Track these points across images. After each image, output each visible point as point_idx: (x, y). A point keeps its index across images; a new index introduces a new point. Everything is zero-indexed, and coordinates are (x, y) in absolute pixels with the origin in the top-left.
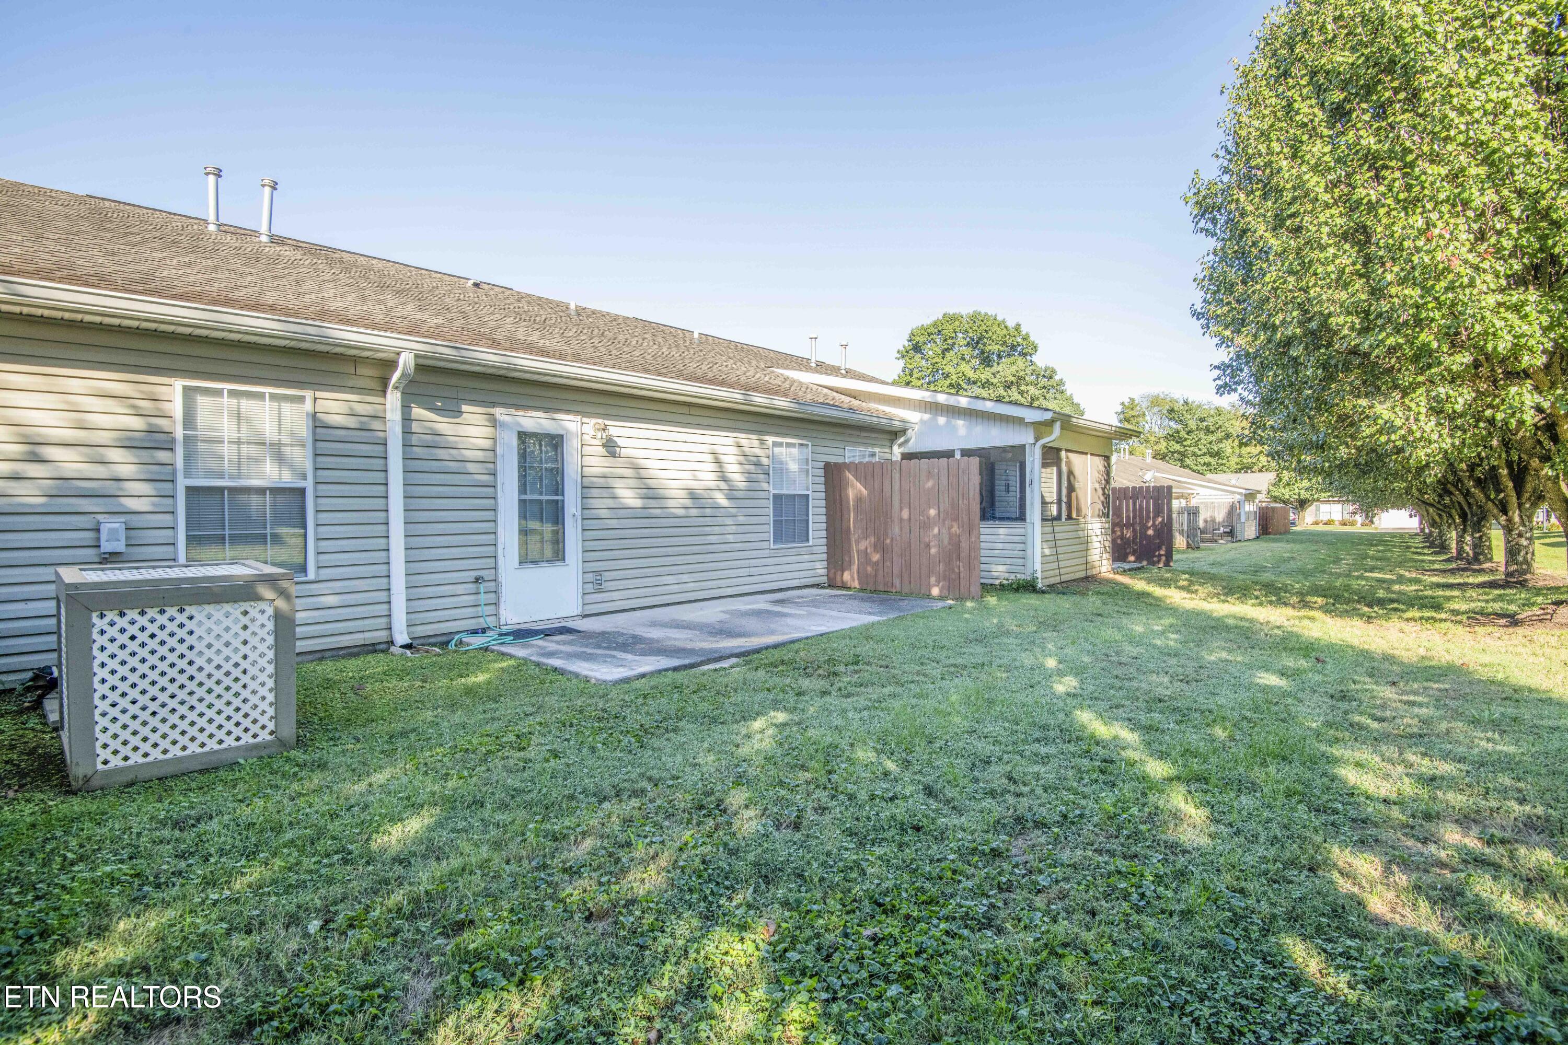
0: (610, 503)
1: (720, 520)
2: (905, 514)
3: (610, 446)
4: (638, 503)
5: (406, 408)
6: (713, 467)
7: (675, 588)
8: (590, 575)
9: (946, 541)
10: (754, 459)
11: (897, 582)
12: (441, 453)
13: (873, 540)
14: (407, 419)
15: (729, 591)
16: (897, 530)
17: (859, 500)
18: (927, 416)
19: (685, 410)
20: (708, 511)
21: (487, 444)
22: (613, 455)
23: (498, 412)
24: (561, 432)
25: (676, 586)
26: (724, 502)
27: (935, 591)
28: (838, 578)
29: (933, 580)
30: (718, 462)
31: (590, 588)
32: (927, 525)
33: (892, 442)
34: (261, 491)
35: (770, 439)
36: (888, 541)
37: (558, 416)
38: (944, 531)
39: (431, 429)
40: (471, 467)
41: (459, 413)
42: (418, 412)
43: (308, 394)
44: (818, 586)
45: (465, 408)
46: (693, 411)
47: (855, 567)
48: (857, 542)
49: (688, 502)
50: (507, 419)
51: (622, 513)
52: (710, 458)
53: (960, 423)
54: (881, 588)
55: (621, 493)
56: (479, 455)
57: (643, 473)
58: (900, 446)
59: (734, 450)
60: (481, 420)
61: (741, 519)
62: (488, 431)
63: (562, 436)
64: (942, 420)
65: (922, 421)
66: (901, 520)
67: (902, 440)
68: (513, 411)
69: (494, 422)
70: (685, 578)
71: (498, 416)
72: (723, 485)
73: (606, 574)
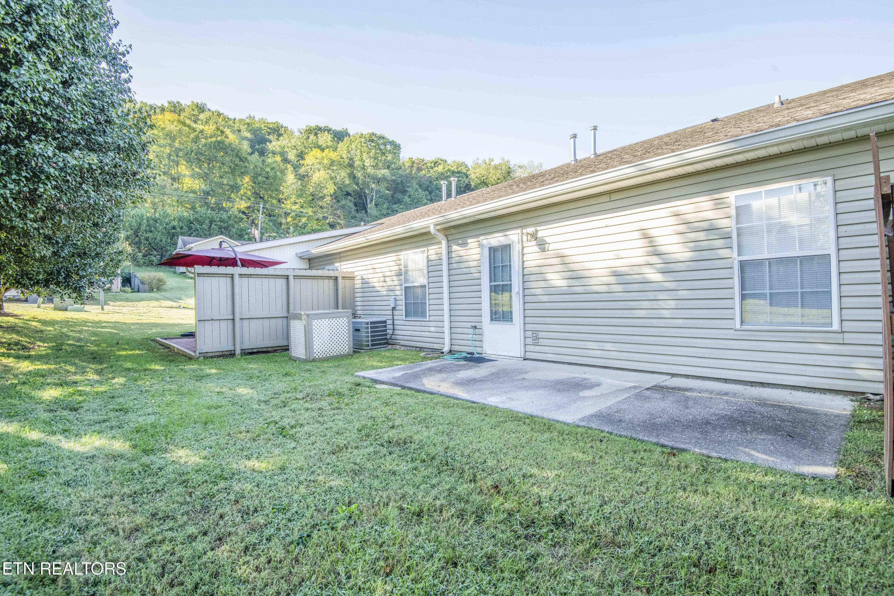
0: (542, 284)
1: (651, 295)
3: (541, 245)
5: (449, 247)
6: (642, 242)
7: (598, 353)
8: (530, 332)
10: (705, 225)
12: (462, 265)
14: (449, 252)
19: (606, 198)
20: (636, 287)
21: (478, 257)
22: (543, 250)
23: (481, 239)
26: (657, 277)
30: (646, 237)
31: (529, 341)
34: (418, 287)
35: (733, 195)
37: (508, 233)
39: (458, 254)
40: (472, 270)
41: (468, 244)
42: (455, 248)
43: (426, 249)
45: (469, 241)
46: (614, 197)
49: (612, 280)
50: (484, 242)
51: (552, 291)
52: (637, 235)
55: (549, 276)
56: (475, 263)
57: (567, 260)
59: (672, 220)
60: (476, 245)
61: (682, 294)
62: (478, 250)
63: (510, 245)
68: (487, 237)
69: (480, 245)
71: (481, 241)
72: (654, 259)
73: (540, 333)
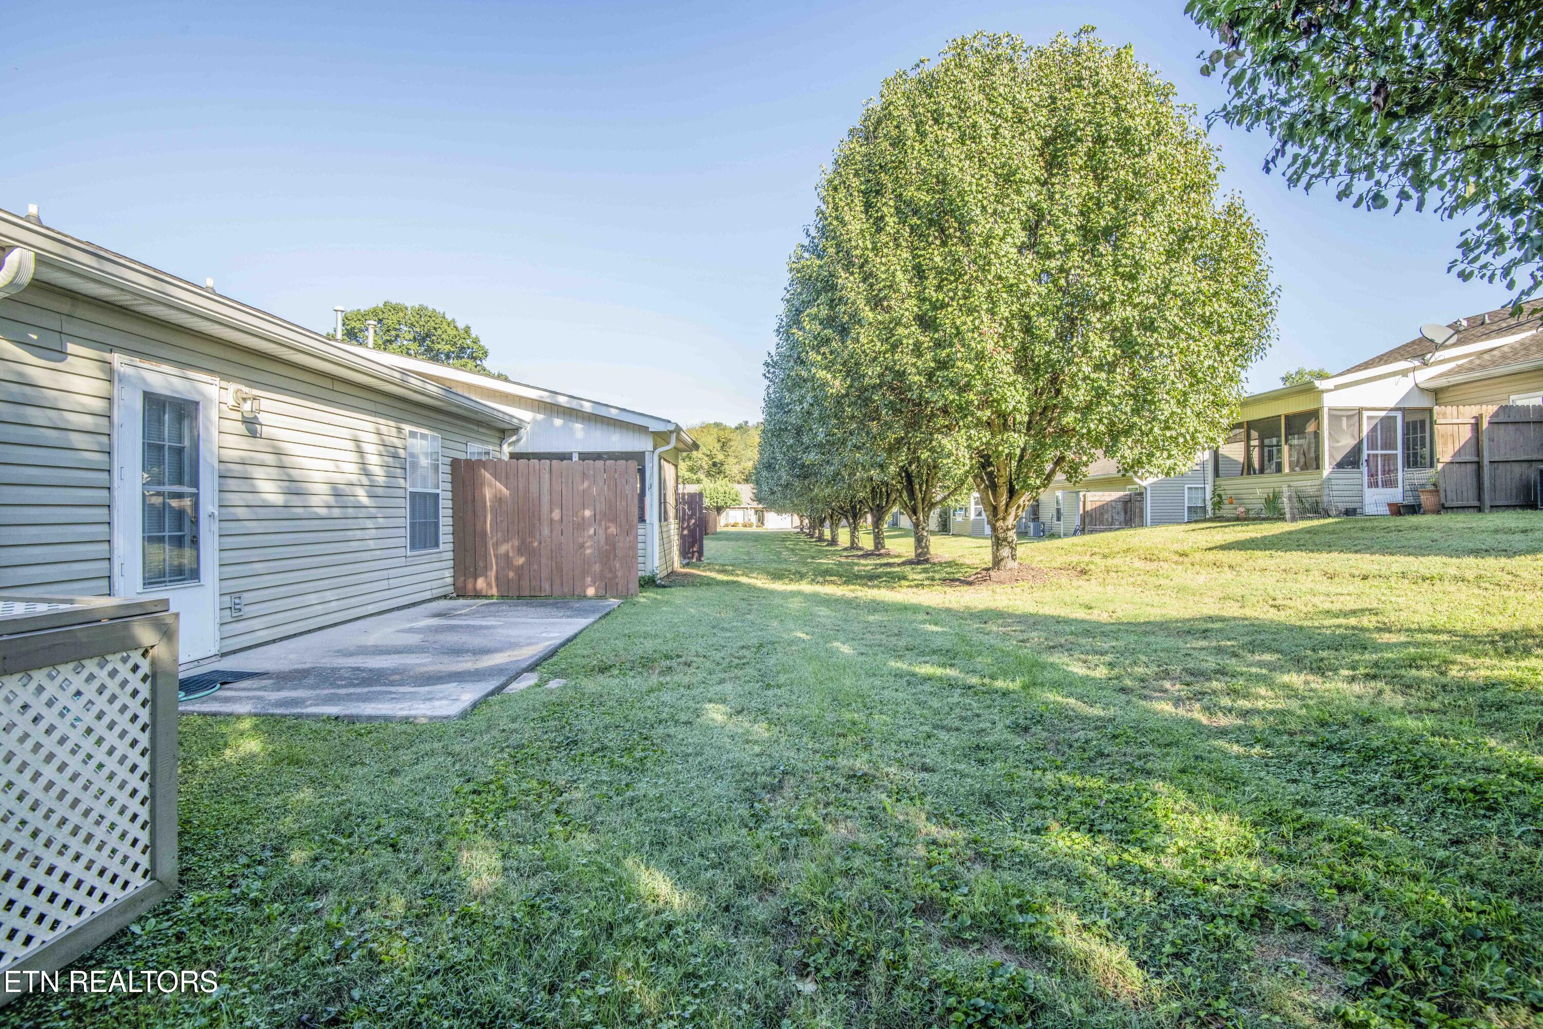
0: (250, 499)
1: (361, 523)
2: (556, 515)
3: (251, 425)
4: (279, 499)
6: (353, 457)
7: (320, 609)
8: (227, 598)
9: (603, 541)
10: (392, 450)
11: (546, 586)
12: (35, 416)
13: (516, 543)
15: (371, 609)
16: (546, 531)
17: (499, 500)
18: (540, 417)
19: (328, 383)
20: (350, 512)
21: (99, 405)
22: (253, 434)
23: (117, 359)
24: (196, 398)
25: (320, 607)
26: (365, 501)
27: (591, 591)
28: (470, 586)
29: (588, 580)
30: (361, 452)
31: (227, 615)
32: (581, 526)
33: (502, 439)
35: (407, 428)
36: (536, 544)
37: (191, 374)
38: (601, 532)
39: (20, 374)
40: (77, 440)
41: (62, 354)
44: (445, 597)
45: (71, 348)
46: (338, 386)
47: (492, 574)
48: (497, 545)
49: (331, 500)
50: (129, 370)
51: (262, 513)
52: (351, 445)
53: (578, 426)
54: (527, 593)
55: (262, 485)
56: (88, 422)
57: (286, 460)
58: (510, 444)
59: (376, 438)
60: (92, 368)
61: (381, 522)
62: (100, 387)
63: (197, 403)
64: (558, 422)
65: (535, 421)
66: (552, 520)
67: (514, 438)
68: (137, 361)
69: (111, 376)
70: (329, 595)
71: (116, 365)
72: (365, 480)
73: (245, 595)
